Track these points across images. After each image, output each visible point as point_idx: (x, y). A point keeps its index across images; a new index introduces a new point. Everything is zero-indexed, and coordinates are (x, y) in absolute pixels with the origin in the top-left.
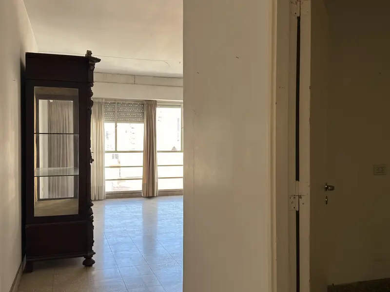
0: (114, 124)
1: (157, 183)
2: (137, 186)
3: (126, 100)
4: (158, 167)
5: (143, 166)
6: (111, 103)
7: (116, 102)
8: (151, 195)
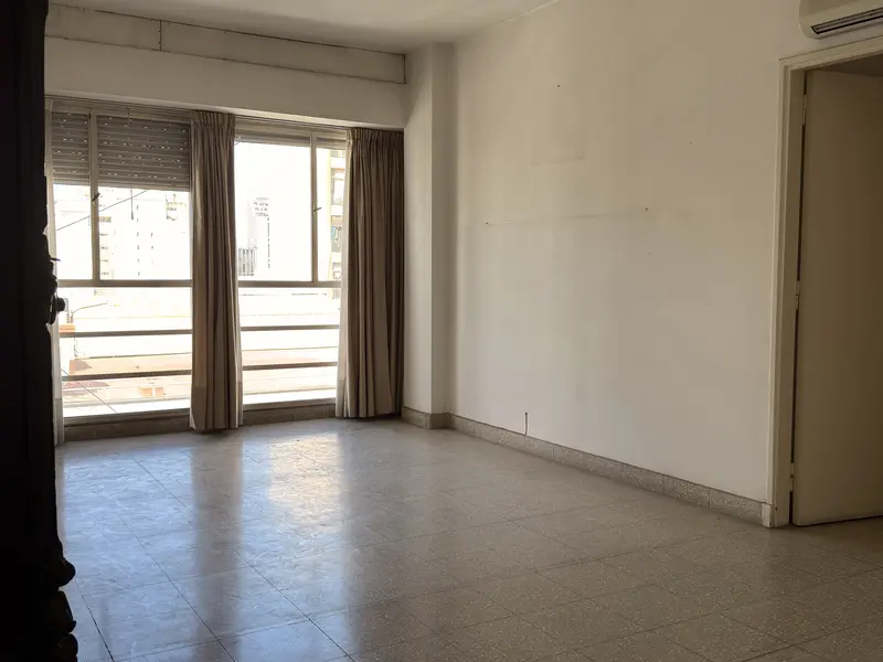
0: (87, 190)
1: (241, 383)
2: (177, 395)
3: (128, 107)
4: (243, 334)
5: (194, 332)
6: (76, 117)
7: (94, 113)
8: (221, 424)
